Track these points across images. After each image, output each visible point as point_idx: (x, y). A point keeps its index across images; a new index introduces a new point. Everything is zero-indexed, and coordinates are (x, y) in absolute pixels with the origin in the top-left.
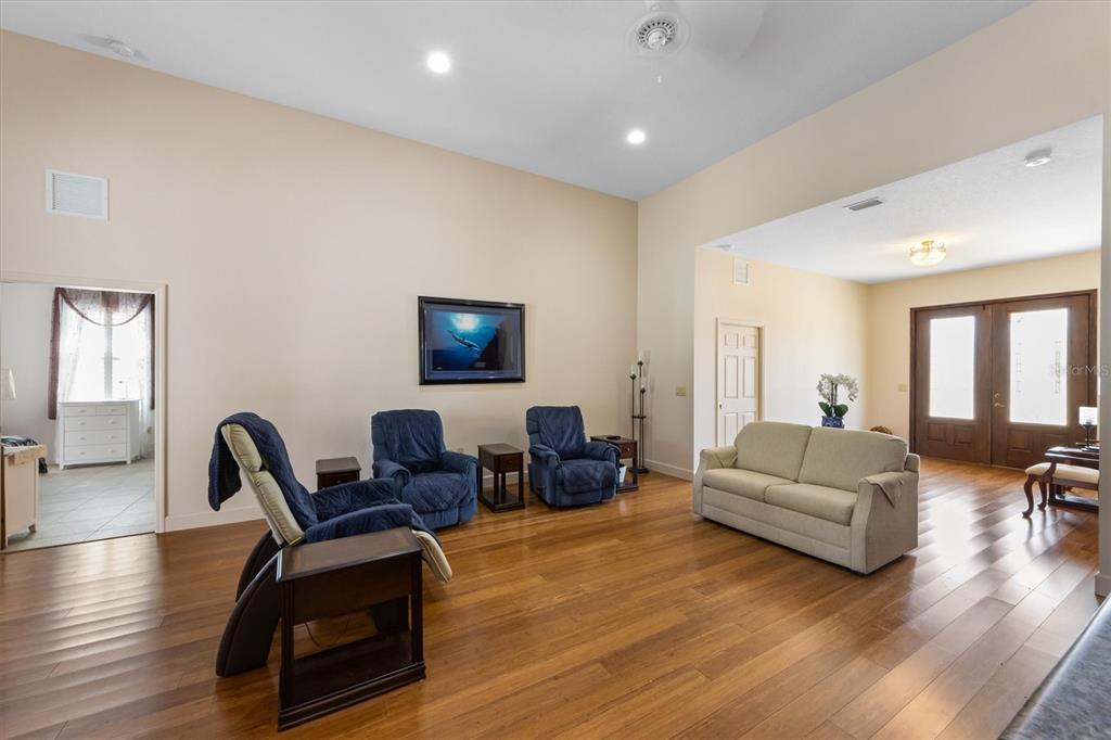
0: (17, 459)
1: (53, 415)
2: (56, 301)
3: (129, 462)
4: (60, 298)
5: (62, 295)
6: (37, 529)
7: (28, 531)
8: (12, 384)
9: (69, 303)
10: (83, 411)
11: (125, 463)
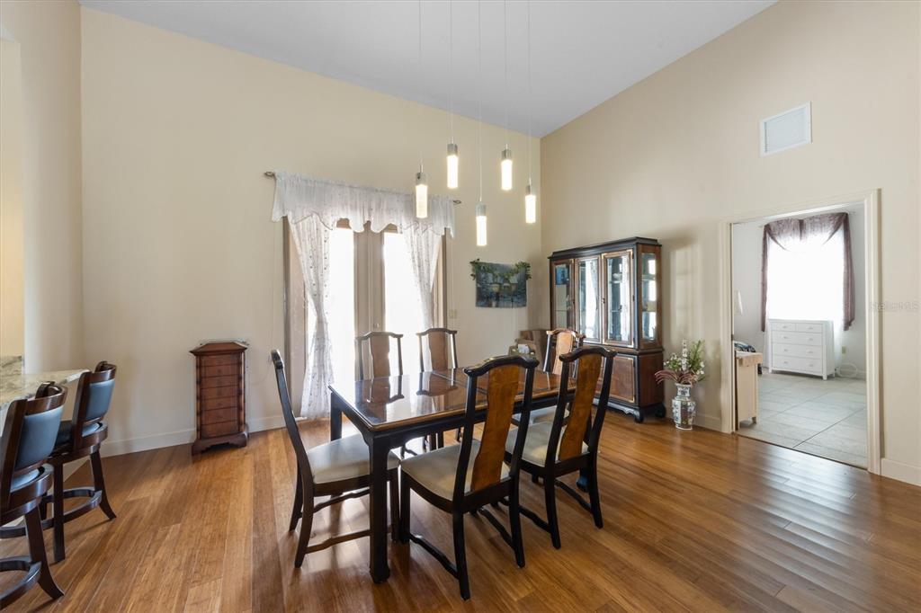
0: (744, 362)
1: (763, 329)
2: (765, 239)
3: (825, 378)
4: (767, 235)
5: (769, 232)
6: (757, 421)
7: (751, 420)
8: (740, 303)
9: (773, 238)
10: (784, 327)
11: (821, 378)
